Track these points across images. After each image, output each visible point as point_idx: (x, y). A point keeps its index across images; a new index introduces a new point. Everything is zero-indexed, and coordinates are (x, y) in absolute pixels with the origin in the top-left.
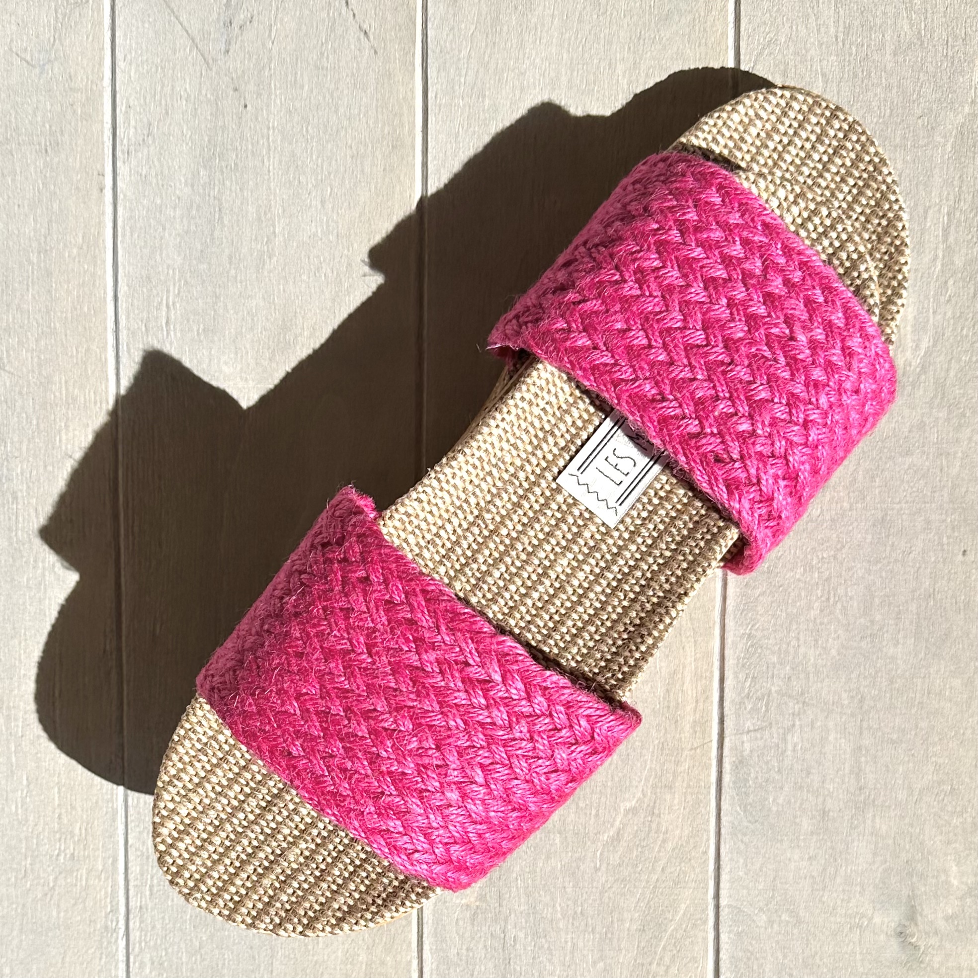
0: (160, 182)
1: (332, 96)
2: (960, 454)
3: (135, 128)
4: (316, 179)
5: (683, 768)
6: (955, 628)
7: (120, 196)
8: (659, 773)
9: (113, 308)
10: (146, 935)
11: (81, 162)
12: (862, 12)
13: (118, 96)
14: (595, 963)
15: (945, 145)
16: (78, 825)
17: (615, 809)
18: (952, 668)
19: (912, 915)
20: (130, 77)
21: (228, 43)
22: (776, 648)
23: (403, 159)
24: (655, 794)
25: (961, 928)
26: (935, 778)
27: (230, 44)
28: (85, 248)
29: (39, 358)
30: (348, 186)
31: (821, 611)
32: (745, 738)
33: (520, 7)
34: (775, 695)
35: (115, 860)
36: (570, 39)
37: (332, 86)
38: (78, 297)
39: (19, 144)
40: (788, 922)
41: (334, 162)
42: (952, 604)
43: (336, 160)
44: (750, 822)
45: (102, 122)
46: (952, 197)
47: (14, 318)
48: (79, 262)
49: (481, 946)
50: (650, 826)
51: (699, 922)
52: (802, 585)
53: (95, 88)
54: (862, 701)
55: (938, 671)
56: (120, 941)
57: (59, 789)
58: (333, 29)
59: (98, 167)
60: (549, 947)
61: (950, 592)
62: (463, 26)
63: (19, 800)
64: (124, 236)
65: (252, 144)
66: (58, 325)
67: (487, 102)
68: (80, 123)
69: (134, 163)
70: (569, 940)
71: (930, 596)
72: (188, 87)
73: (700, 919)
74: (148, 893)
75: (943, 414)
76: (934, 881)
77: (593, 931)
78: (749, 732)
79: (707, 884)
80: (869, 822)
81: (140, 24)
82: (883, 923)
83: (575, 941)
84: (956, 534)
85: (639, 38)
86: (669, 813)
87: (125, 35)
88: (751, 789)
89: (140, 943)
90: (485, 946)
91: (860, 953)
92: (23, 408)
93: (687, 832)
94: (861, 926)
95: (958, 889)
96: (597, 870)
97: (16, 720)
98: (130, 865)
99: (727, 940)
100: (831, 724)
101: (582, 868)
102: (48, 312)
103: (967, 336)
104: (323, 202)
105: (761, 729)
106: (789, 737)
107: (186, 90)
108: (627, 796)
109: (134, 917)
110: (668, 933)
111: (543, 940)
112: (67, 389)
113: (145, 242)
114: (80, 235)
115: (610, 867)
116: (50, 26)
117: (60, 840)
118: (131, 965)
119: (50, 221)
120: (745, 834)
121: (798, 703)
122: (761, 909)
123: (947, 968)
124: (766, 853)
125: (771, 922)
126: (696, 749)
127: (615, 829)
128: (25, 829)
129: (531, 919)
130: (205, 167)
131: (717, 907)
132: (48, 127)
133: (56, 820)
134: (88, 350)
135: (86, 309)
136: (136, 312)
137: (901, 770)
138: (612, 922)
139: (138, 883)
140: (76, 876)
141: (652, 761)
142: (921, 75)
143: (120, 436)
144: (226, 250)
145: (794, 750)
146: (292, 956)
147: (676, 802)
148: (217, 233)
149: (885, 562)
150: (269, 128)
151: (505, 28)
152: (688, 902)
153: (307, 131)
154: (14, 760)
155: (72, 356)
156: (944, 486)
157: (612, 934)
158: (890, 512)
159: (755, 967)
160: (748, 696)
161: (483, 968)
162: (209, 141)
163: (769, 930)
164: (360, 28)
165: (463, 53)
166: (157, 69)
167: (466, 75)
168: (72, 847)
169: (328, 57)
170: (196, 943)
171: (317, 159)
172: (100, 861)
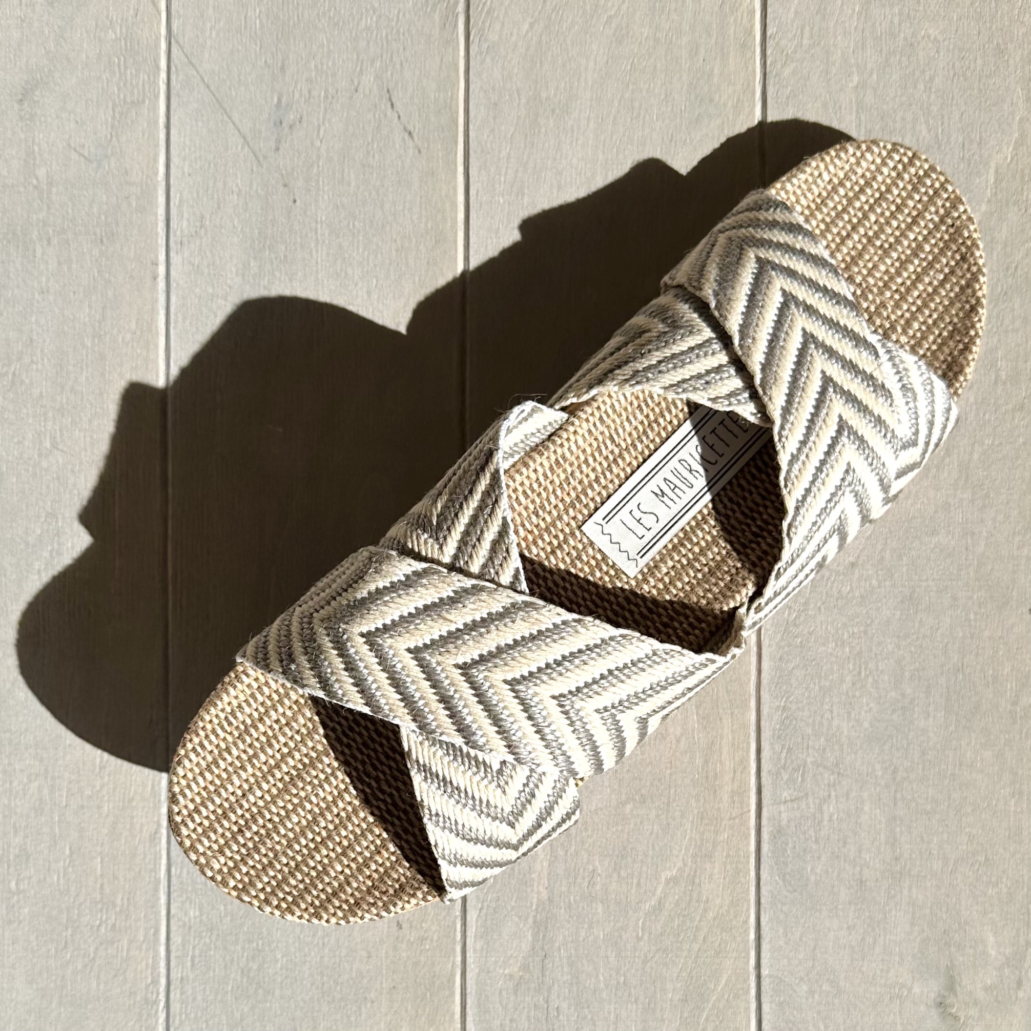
0: (212, 272)
1: (378, 192)
2: (985, 534)
3: (188, 220)
4: (362, 271)
5: (722, 838)
6: (984, 701)
7: (173, 285)
8: (699, 843)
10: (186, 1007)
11: (135, 252)
12: (882, 118)
13: (172, 190)
16: (120, 896)
17: (656, 878)
18: (983, 741)
19: (951, 985)
20: (184, 173)
21: (278, 141)
22: (811, 721)
24: (695, 863)
25: (1000, 998)
26: (969, 848)
27: (280, 142)
28: (138, 333)
29: (91, 437)
30: (393, 278)
31: (854, 684)
32: (782, 808)
33: (558, 111)
34: (810, 766)
35: (157, 931)
36: (605, 141)
37: (378, 183)
39: (75, 234)
40: (829, 992)
41: (379, 256)
42: (980, 678)
43: (382, 253)
44: (788, 891)
45: (156, 214)
47: (68, 399)
48: (133, 346)
49: (524, 1017)
50: (691, 896)
51: (741, 992)
52: (834, 659)
53: (149, 182)
54: (895, 772)
55: (969, 744)
56: (160, 1014)
57: (102, 859)
58: (379, 129)
59: (152, 256)
60: (592, 1018)
61: (979, 667)
62: (503, 128)
63: (62, 870)
64: (176, 322)
65: (301, 237)
67: (526, 199)
68: (135, 215)
69: (186, 254)
70: (612, 1010)
71: (958, 670)
72: (239, 181)
73: (743, 989)
74: (189, 964)
75: (967, 495)
76: (971, 951)
77: (636, 1001)
78: (786, 802)
79: (748, 954)
80: (905, 892)
81: (194, 124)
82: (922, 993)
83: (618, 1011)
84: (983, 610)
85: (671, 141)
86: (709, 882)
87: (179, 133)
88: (790, 859)
89: (180, 1015)
90: (528, 1017)
91: (901, 1024)
93: (727, 902)
94: (901, 997)
95: (996, 959)
96: (639, 939)
97: (60, 789)
98: (172, 935)
99: (768, 1010)
100: (865, 795)
101: (624, 937)
102: (101, 394)
103: (989, 420)
104: (369, 293)
105: (797, 799)
106: (825, 807)
107: (237, 185)
108: (668, 865)
109: (175, 989)
110: (711, 1002)
111: (586, 1010)
113: (197, 328)
114: (134, 321)
115: (652, 936)
116: (107, 124)
117: (101, 910)
119: (104, 308)
120: (783, 904)
121: (833, 773)
122: (802, 979)
124: (805, 922)
125: (811, 992)
126: (734, 819)
127: (656, 898)
128: (66, 898)
129: (575, 988)
130: (255, 258)
131: (759, 977)
132: (103, 218)
133: (98, 891)
137: (935, 839)
138: (655, 992)
139: (179, 953)
140: (118, 948)
141: (692, 831)
143: (170, 512)
145: (830, 820)
147: (716, 871)
149: (914, 637)
150: (317, 222)
151: (543, 130)
152: (730, 972)
153: (354, 225)
154: (57, 830)
156: (970, 565)
157: (655, 1004)
158: (918, 590)
160: (784, 767)
162: (260, 233)
163: (810, 1000)
164: (405, 128)
165: (503, 154)
166: (210, 165)
167: (506, 173)
168: (113, 917)
169: (374, 156)
170: (238, 1015)
171: (363, 252)
172: (142, 932)
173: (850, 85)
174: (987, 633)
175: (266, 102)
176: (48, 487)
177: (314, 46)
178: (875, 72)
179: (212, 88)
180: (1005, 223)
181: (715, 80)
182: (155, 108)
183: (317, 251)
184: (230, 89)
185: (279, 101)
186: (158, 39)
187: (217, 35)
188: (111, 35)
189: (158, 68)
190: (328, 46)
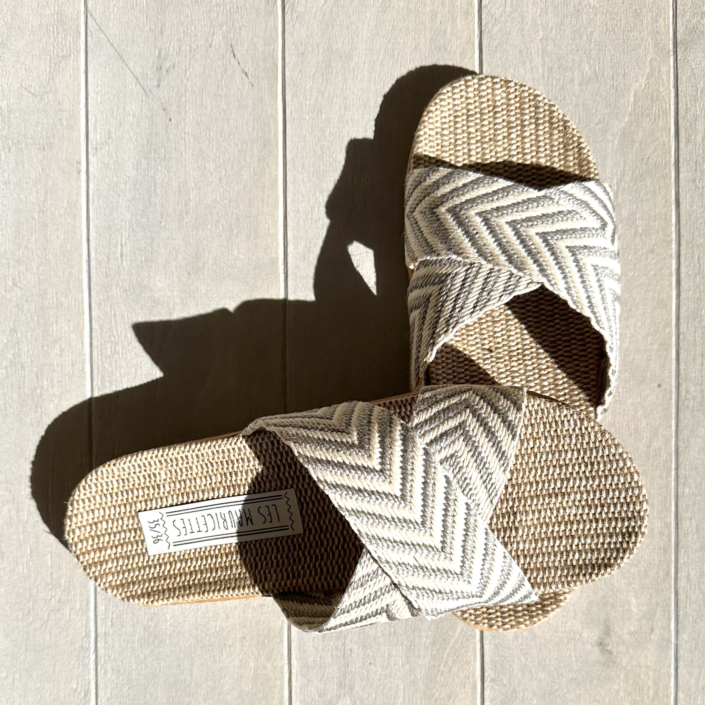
0: (116, 168)
1: (225, 113)
3: (100, 134)
4: (216, 165)
6: (628, 446)
7: (91, 176)
9: (87, 246)
10: (108, 651)
11: (66, 155)
12: (559, 60)
13: (90, 114)
14: (403, 665)
15: (613, 141)
16: (64, 580)
19: (607, 631)
20: (97, 102)
21: (159, 80)
23: (271, 152)
25: (639, 639)
27: (160, 81)
29: (39, 278)
30: (236, 169)
33: (344, 58)
35: (88, 602)
36: (375, 77)
37: (226, 106)
38: (64, 239)
39: (27, 145)
40: (528, 637)
41: (227, 155)
42: (626, 430)
43: (228, 153)
45: (79, 131)
46: (619, 173)
47: (23, 254)
48: (65, 218)
49: (329, 655)
51: (470, 637)
53: (75, 109)
57: (51, 555)
58: (225, 71)
59: (77, 158)
60: (373, 656)
61: (625, 423)
62: (308, 69)
63: (25, 563)
64: (93, 201)
65: (175, 144)
66: (51, 258)
67: (323, 116)
68: (65, 131)
70: (386, 650)
71: (612, 425)
72: (134, 108)
73: (471, 635)
74: (110, 623)
76: (621, 609)
77: (402, 644)
81: (103, 70)
82: (589, 637)
83: (390, 651)
84: (628, 385)
87: (94, 76)
89: (105, 656)
90: (332, 655)
91: (575, 657)
92: (28, 310)
94: (575, 640)
95: (637, 614)
97: (23, 511)
98: (98, 605)
99: (488, 649)
102: (45, 250)
103: (631, 260)
104: (220, 180)
107: (132, 110)
110: (450, 645)
111: (370, 651)
112: (57, 298)
113: (107, 205)
114: (65, 201)
116: (46, 71)
117: (52, 589)
118: (99, 671)
119: (46, 193)
123: (632, 666)
129: (362, 636)
130: (145, 158)
132: (45, 133)
133: (49, 576)
134: (70, 273)
135: (69, 247)
136: (102, 249)
138: (414, 638)
139: (103, 617)
140: (63, 613)
142: (597, 98)
144: (159, 210)
146: (205, 664)
148: (153, 199)
150: (185, 133)
151: (334, 71)
153: (210, 135)
154: (21, 537)
155: (60, 277)
157: (414, 646)
159: (507, 667)
161: (331, 670)
162: (147, 142)
163: (516, 642)
164: (243, 70)
165: (308, 86)
166: (114, 98)
167: (310, 99)
168: (60, 593)
169: (222, 90)
170: (142, 656)
171: (216, 153)
172: (78, 602)
173: (538, 38)
174: (630, 401)
175: (151, 54)
176: (11, 312)
177: (182, 17)
178: (554, 29)
179: (115, 46)
180: (641, 129)
181: (448, 36)
182: (77, 60)
183: (185, 152)
184: (127, 46)
185: (160, 53)
186: (79, 13)
187: (118, 10)
188: (48, 12)
189: (79, 33)
190: (192, 17)
